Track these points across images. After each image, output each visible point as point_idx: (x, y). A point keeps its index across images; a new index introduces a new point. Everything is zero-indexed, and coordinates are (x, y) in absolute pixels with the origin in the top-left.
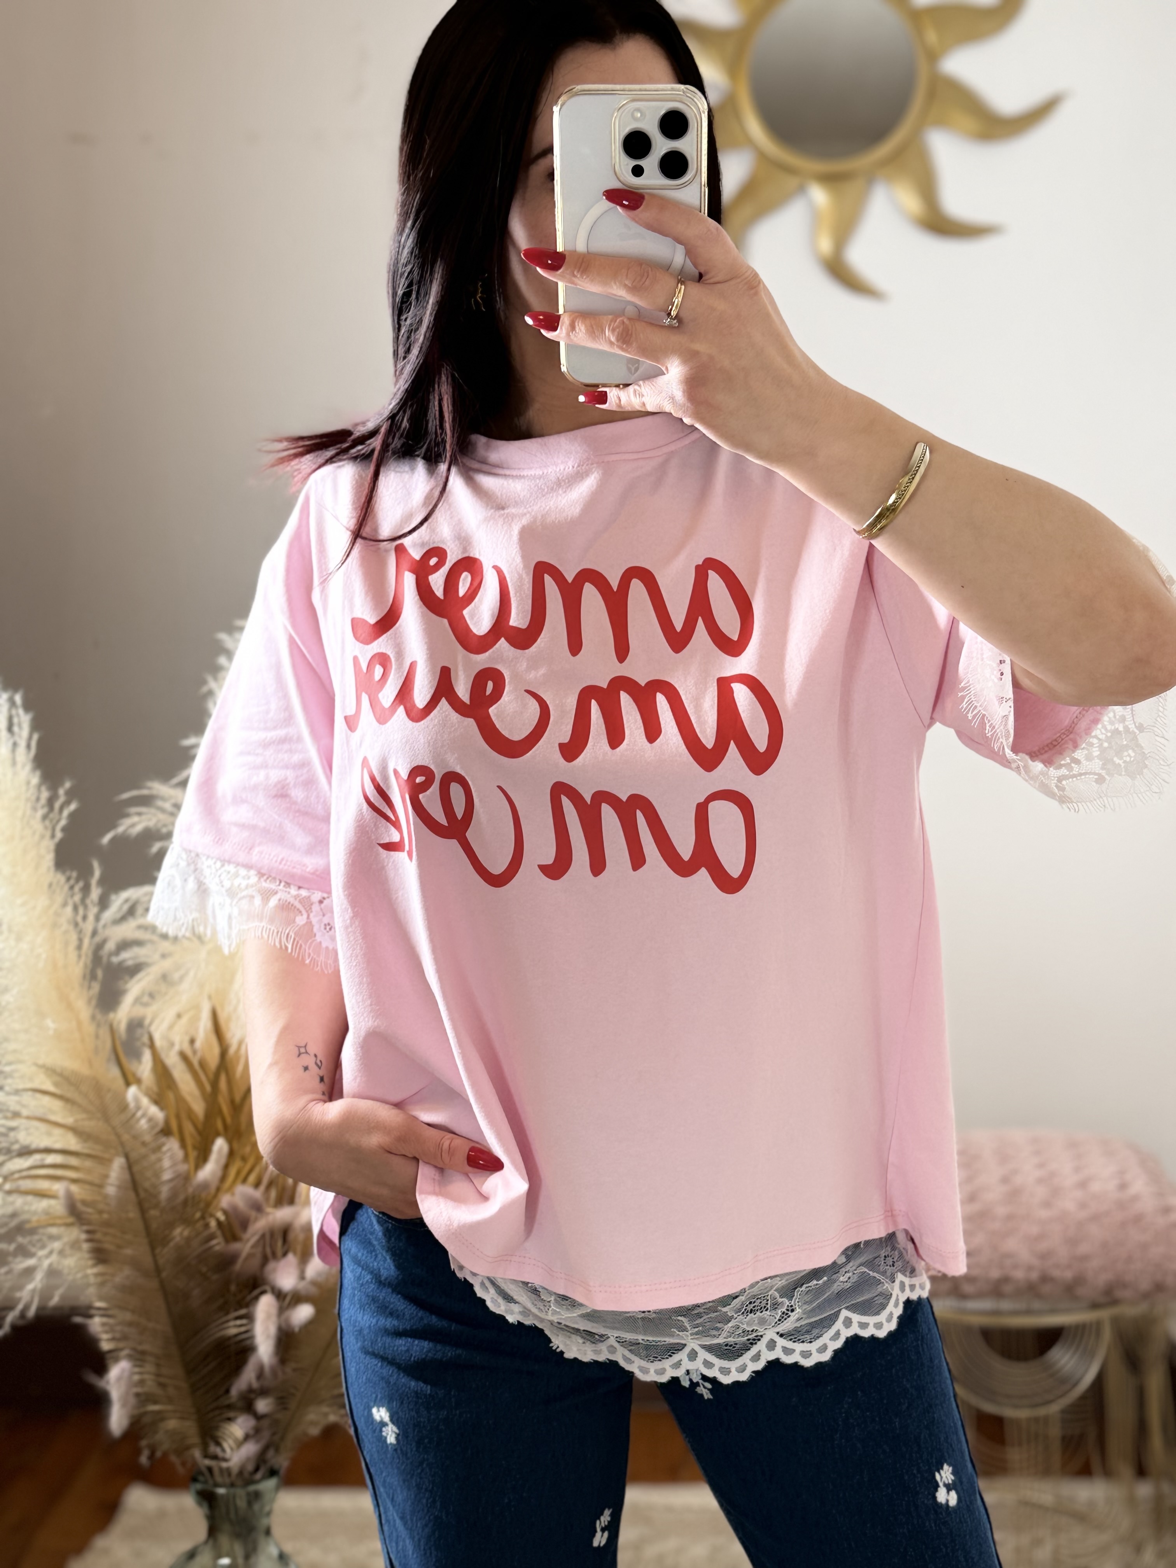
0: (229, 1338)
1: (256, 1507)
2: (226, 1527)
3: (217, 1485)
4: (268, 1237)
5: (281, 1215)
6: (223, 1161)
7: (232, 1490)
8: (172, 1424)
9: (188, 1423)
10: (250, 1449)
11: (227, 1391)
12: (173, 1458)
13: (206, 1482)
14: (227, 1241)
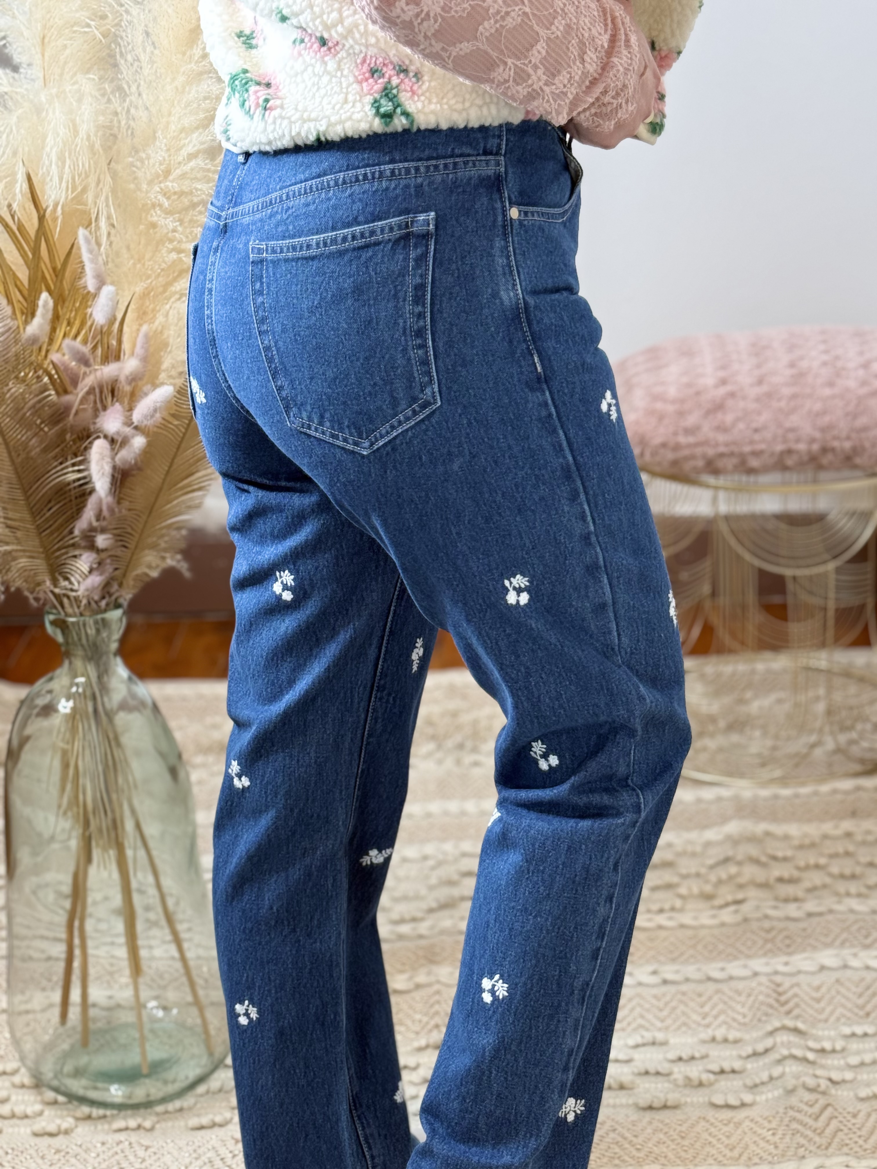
0: (69, 484)
1: (104, 635)
2: (80, 652)
3: (67, 615)
4: (97, 391)
5: (108, 371)
6: (50, 315)
7: (82, 619)
8: (23, 562)
9: (38, 562)
10: (96, 580)
11: (71, 532)
12: (26, 593)
13: (59, 613)
14: (58, 393)
